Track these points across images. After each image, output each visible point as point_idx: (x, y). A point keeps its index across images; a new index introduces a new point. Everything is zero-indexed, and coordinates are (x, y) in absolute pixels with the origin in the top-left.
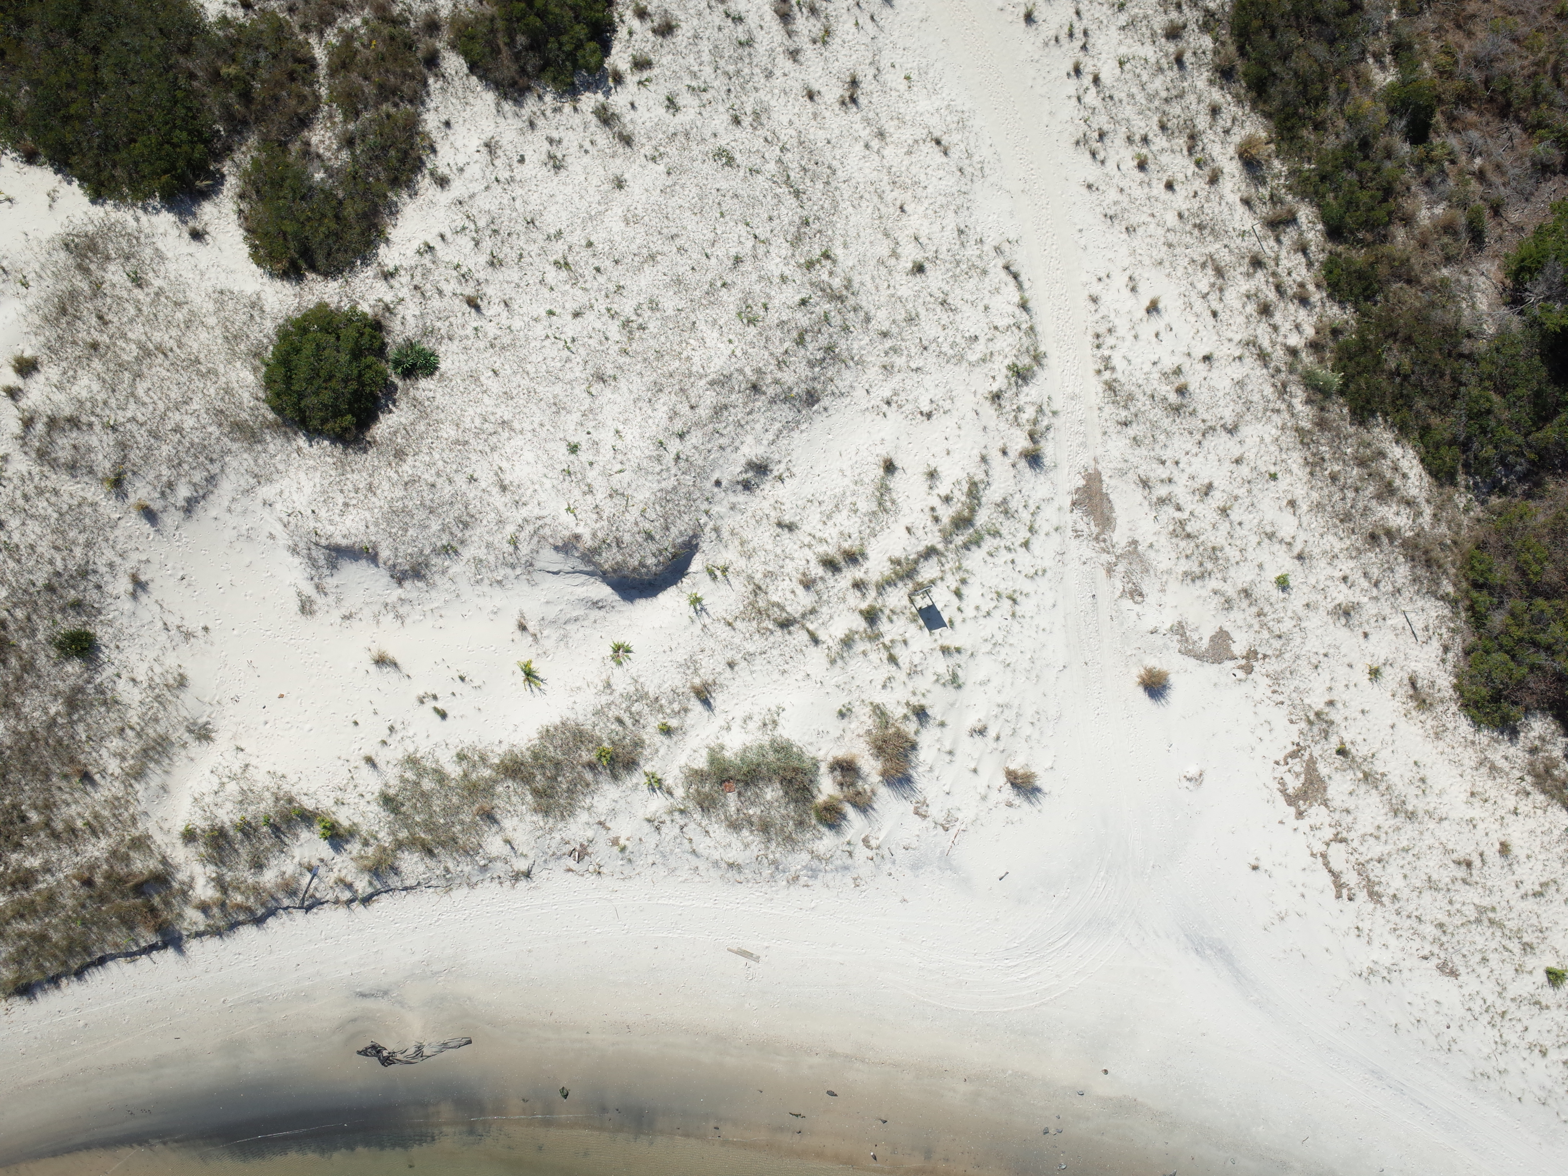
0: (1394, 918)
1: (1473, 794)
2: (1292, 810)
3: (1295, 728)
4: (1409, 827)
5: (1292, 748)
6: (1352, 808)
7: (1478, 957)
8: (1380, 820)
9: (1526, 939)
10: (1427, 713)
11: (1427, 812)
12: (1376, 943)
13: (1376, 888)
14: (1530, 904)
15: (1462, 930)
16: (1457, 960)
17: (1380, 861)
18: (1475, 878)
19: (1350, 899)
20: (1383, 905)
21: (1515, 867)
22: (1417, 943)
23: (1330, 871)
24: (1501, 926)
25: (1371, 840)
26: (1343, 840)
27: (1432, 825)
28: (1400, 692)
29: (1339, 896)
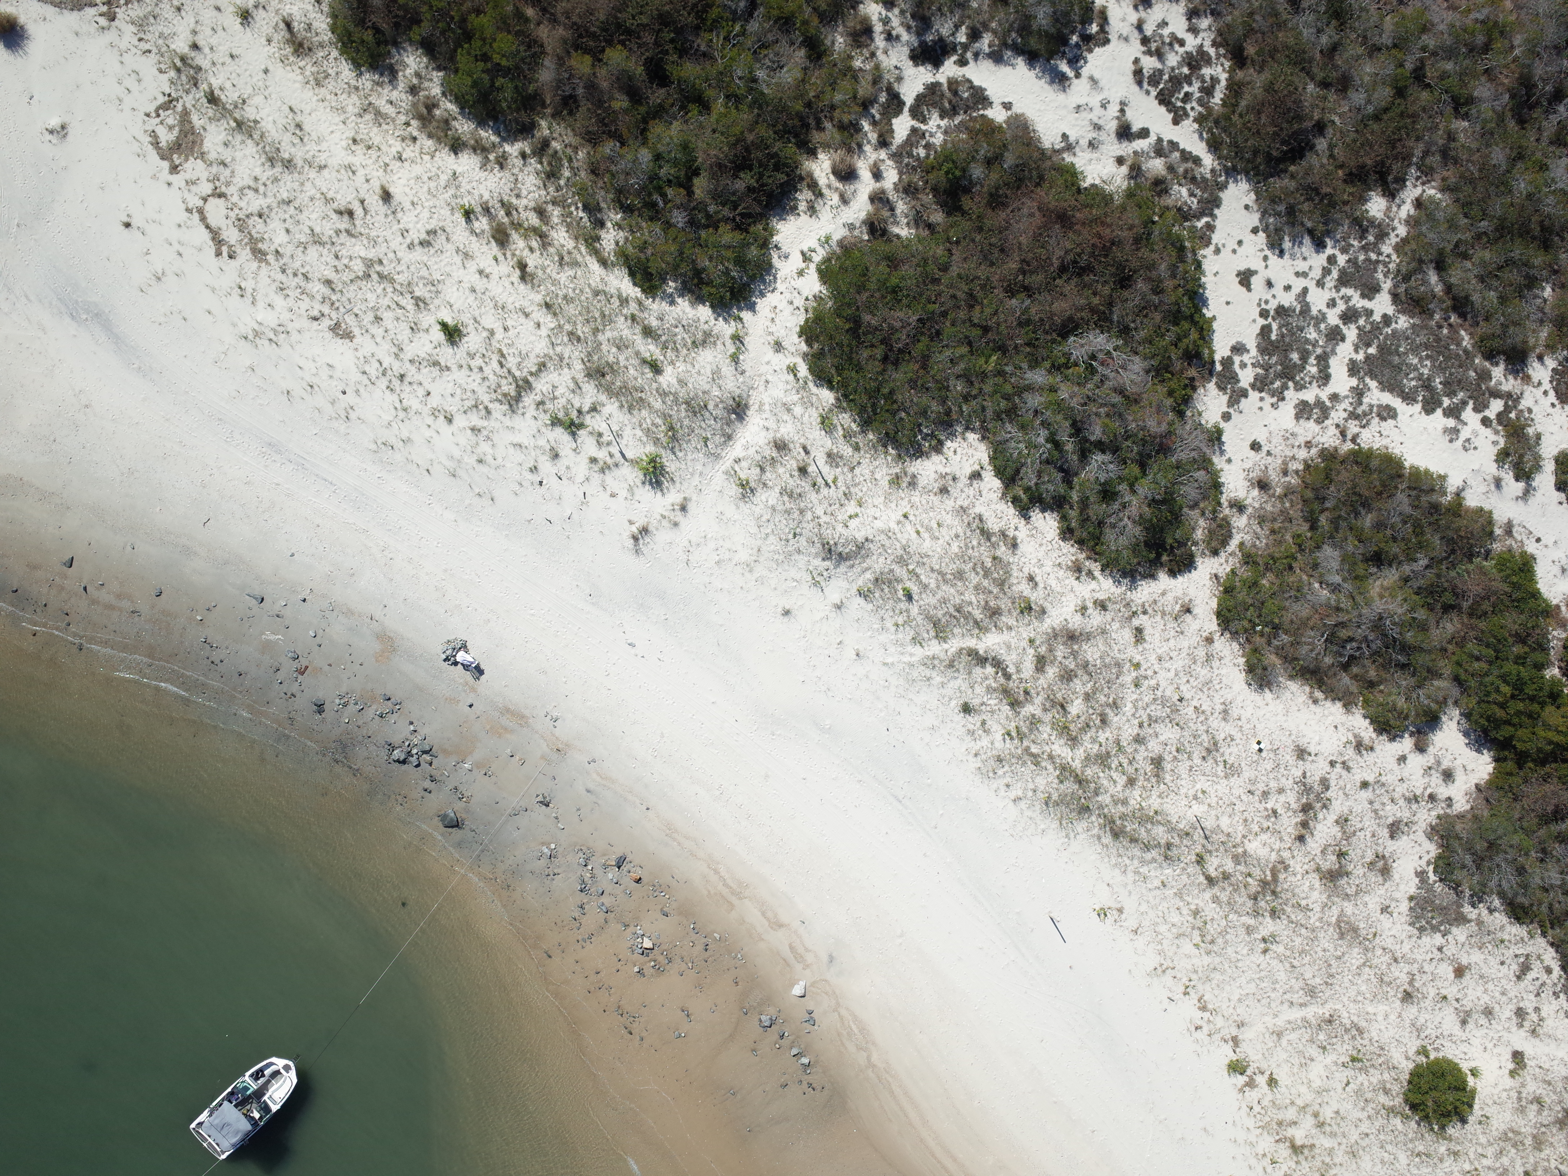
0: (280, 277)
1: (355, 141)
2: (166, 164)
3: (165, 77)
4: (287, 177)
5: (162, 100)
6: (229, 160)
7: (370, 316)
8: (258, 171)
9: (418, 293)
10: (307, 59)
11: (305, 160)
12: (261, 304)
13: (260, 245)
14: (419, 254)
15: (353, 287)
16: (350, 320)
17: (260, 216)
18: (360, 229)
19: (231, 257)
20: (268, 263)
21: (400, 215)
22: (305, 304)
23: (208, 227)
24: (392, 281)
25: (251, 194)
26: (221, 195)
27: (312, 174)
28: (277, 37)
29: (218, 254)
